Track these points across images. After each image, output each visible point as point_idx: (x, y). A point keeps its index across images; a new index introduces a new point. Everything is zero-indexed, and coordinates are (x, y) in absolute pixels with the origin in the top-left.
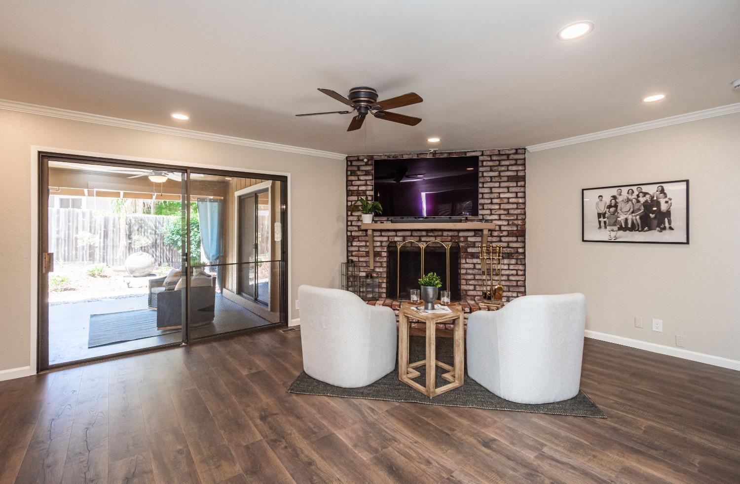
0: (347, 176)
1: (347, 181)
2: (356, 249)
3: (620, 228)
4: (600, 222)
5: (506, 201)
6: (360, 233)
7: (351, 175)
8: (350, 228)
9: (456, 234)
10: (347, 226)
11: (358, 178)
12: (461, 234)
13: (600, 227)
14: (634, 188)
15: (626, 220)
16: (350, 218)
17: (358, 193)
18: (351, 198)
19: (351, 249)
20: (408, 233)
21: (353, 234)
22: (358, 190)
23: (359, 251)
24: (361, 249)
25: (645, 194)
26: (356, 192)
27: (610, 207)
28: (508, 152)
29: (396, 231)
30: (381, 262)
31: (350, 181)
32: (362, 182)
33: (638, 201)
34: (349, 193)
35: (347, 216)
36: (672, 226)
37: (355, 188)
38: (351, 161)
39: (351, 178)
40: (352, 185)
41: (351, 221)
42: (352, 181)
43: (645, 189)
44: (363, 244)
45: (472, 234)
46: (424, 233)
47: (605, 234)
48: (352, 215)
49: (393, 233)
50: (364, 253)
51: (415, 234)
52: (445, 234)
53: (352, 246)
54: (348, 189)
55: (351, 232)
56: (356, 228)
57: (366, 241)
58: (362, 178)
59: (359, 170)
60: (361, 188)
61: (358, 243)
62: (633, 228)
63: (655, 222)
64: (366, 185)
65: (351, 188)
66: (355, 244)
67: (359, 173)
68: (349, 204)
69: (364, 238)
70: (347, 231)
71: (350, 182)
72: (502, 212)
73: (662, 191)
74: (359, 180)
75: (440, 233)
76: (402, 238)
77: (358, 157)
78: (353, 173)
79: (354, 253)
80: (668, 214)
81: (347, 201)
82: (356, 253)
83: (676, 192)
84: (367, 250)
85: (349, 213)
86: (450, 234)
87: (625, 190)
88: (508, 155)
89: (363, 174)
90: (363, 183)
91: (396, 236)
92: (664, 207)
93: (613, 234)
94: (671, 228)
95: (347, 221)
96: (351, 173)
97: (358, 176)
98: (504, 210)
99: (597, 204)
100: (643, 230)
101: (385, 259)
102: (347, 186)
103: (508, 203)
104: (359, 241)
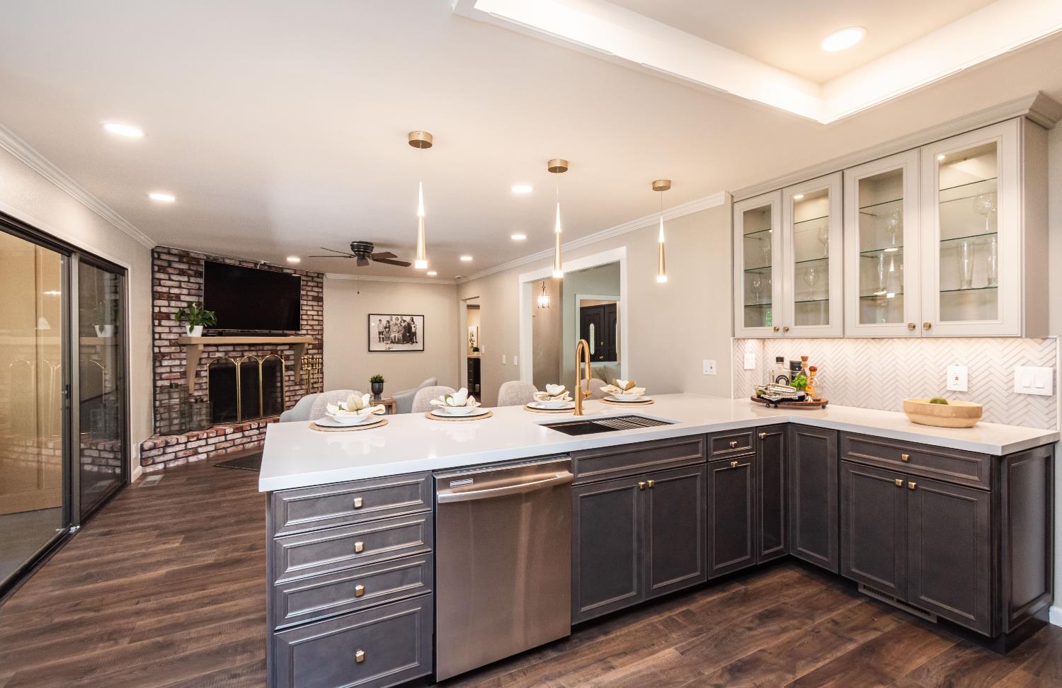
0: (153, 272)
1: (153, 278)
2: (168, 369)
3: (392, 342)
4: (380, 338)
5: (311, 317)
6: (173, 349)
7: (159, 272)
8: (157, 343)
9: (274, 348)
10: (154, 339)
11: (169, 277)
12: (279, 348)
13: (380, 341)
14: (399, 317)
15: (395, 336)
16: (158, 329)
17: (169, 297)
18: (158, 302)
19: (159, 370)
20: (231, 348)
21: (163, 350)
22: (169, 293)
23: (171, 372)
24: (173, 370)
25: (405, 321)
26: (166, 295)
27: (386, 328)
28: (313, 275)
29: (217, 345)
30: (200, 384)
31: (158, 279)
32: (174, 282)
33: (401, 325)
34: (156, 296)
35: (154, 325)
36: (417, 340)
37: (165, 290)
38: (159, 253)
39: (158, 275)
40: (160, 285)
41: (160, 333)
42: (160, 280)
43: (405, 318)
44: (177, 362)
45: (287, 347)
46: (246, 348)
47: (383, 346)
48: (160, 325)
49: (214, 349)
50: (178, 374)
51: (238, 349)
52: (266, 348)
53: (161, 366)
54: (155, 290)
55: (159, 347)
56: (167, 343)
57: (181, 359)
58: (174, 277)
59: (170, 266)
60: (173, 291)
61: (170, 361)
62: (398, 342)
63: (409, 339)
64: (180, 287)
65: (159, 289)
66: (165, 363)
67: (170, 271)
68: (157, 310)
69: (177, 356)
70: (154, 346)
71: (158, 281)
72: (309, 327)
73: (413, 320)
74: (170, 279)
75: (261, 347)
76: (223, 353)
77: (169, 249)
78: (162, 269)
79: (164, 376)
80: (415, 334)
81: (153, 306)
82: (167, 375)
83: (418, 321)
84: (182, 370)
85: (156, 322)
86: (270, 347)
87: (394, 317)
88: (313, 277)
89: (175, 272)
90: (176, 284)
91: (218, 351)
92: (413, 330)
93: (388, 346)
94: (416, 342)
95: (154, 333)
96: (159, 269)
97: (169, 274)
98: (311, 325)
99: (378, 325)
100: (403, 343)
101: (205, 380)
102: (153, 286)
103: (313, 320)
104: (171, 359)
